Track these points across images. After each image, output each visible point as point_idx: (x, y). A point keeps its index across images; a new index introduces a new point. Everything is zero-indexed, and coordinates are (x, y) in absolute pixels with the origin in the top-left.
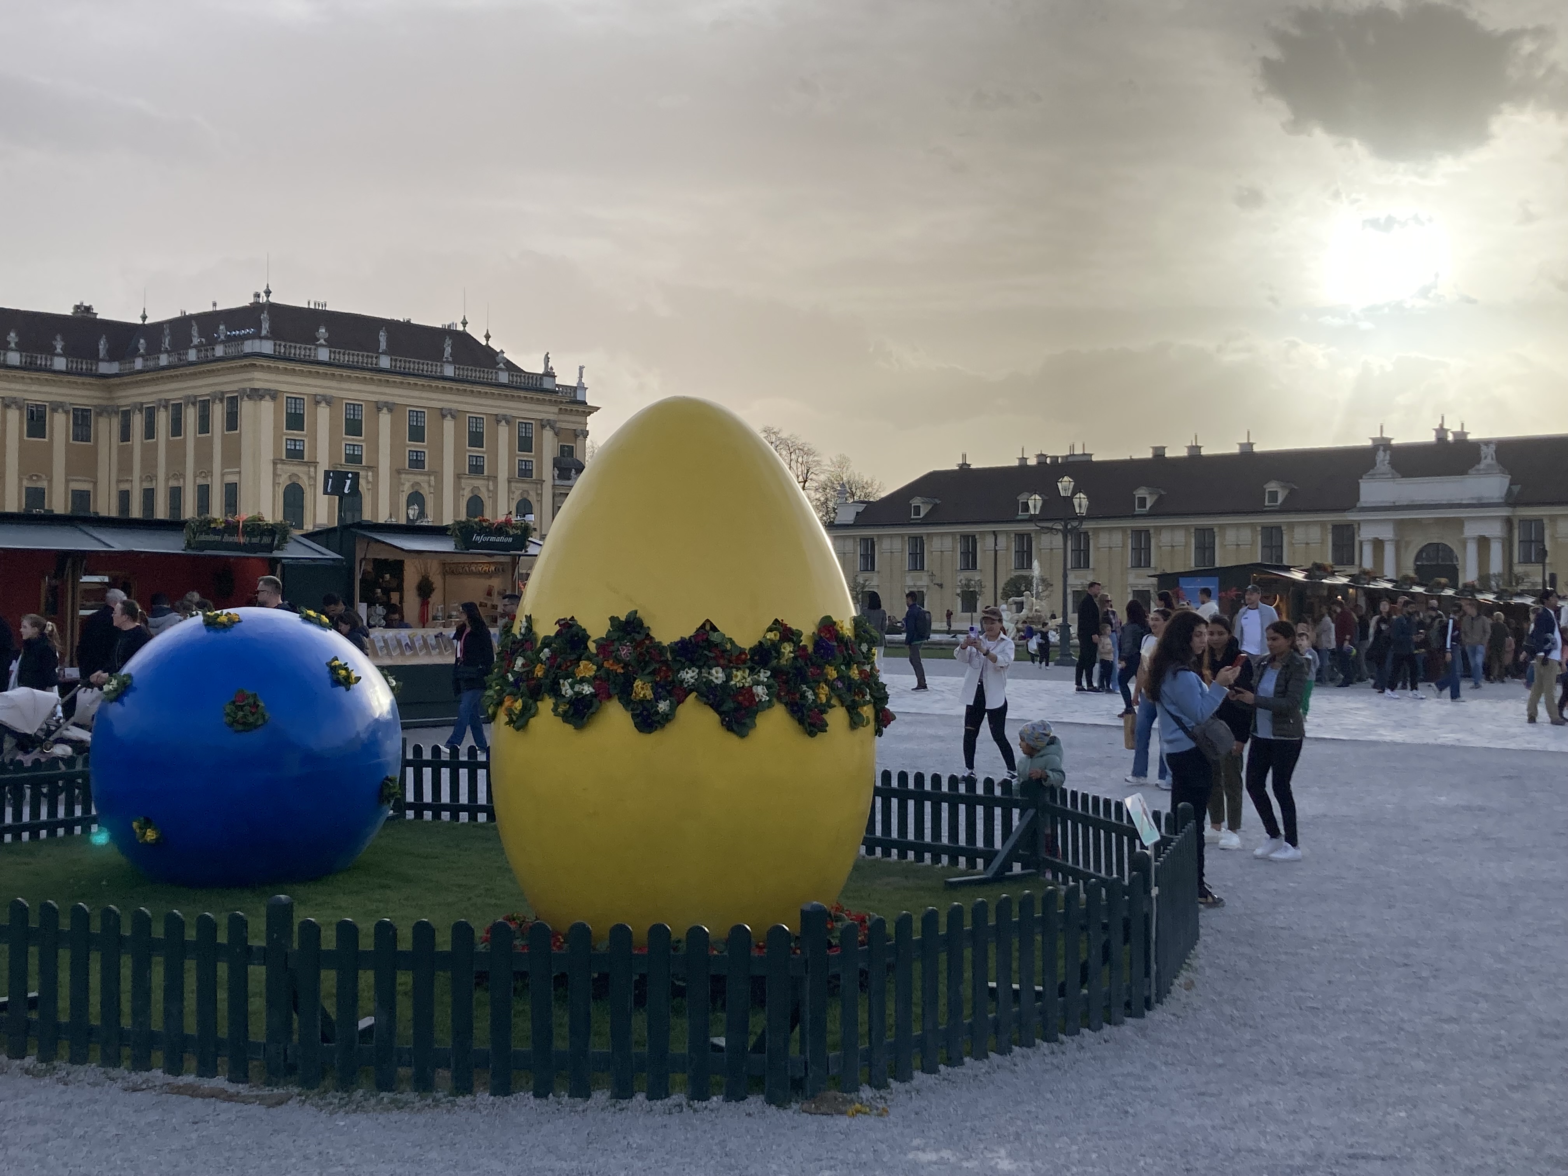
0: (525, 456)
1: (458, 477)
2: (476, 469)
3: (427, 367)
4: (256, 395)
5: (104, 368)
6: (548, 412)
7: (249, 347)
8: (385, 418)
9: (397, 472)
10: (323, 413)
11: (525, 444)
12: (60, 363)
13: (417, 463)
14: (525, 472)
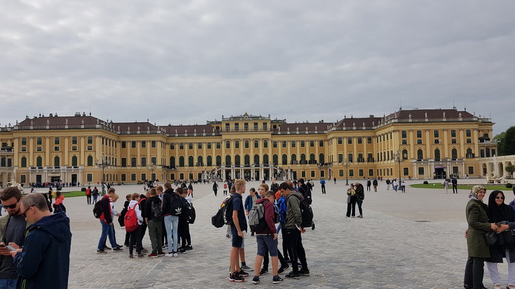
0: (469, 138)
1: (449, 145)
2: (454, 142)
3: (438, 120)
4: (394, 131)
5: (373, 128)
6: (476, 126)
7: (393, 121)
8: (427, 133)
9: (431, 145)
10: (411, 133)
11: (469, 134)
12: (364, 128)
13: (437, 142)
14: (469, 141)
